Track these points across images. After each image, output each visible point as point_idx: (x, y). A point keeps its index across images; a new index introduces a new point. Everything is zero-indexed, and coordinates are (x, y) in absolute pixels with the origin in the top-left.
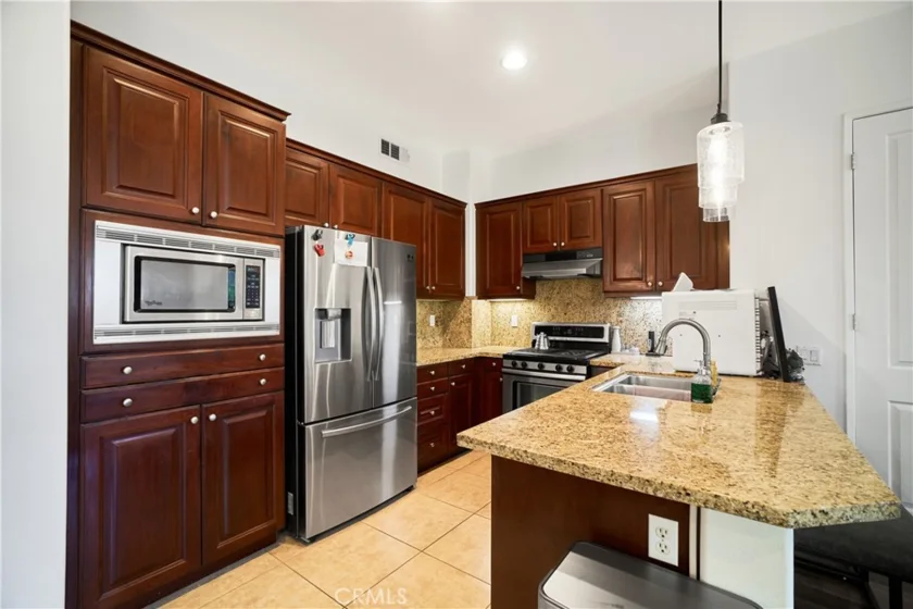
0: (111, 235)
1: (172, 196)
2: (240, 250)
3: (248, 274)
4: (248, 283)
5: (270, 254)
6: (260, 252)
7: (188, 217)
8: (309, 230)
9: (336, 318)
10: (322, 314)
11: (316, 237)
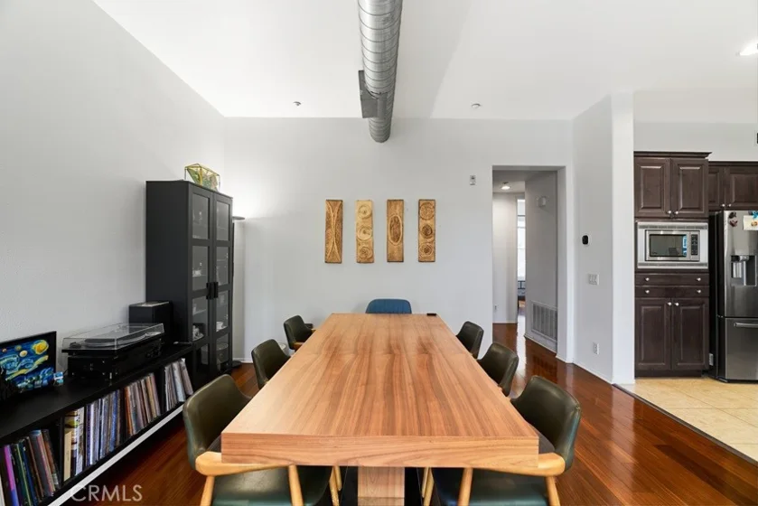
0: (642, 227)
1: (660, 208)
2: (688, 227)
3: (692, 239)
4: (692, 243)
5: (702, 228)
6: (697, 227)
7: (665, 216)
8: (727, 213)
9: (743, 261)
10: (735, 258)
11: (731, 216)
